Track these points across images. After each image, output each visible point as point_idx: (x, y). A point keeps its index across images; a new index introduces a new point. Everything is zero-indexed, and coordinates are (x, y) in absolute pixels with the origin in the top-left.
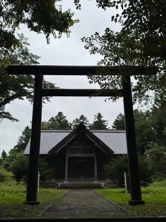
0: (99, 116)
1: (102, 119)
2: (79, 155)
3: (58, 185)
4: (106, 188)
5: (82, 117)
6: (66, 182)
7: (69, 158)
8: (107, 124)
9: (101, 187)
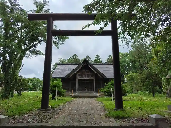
0: (97, 56)
1: (99, 58)
2: (84, 78)
3: (71, 96)
4: (100, 97)
5: (88, 57)
6: (77, 94)
7: (79, 80)
8: (102, 61)
9: (97, 97)
